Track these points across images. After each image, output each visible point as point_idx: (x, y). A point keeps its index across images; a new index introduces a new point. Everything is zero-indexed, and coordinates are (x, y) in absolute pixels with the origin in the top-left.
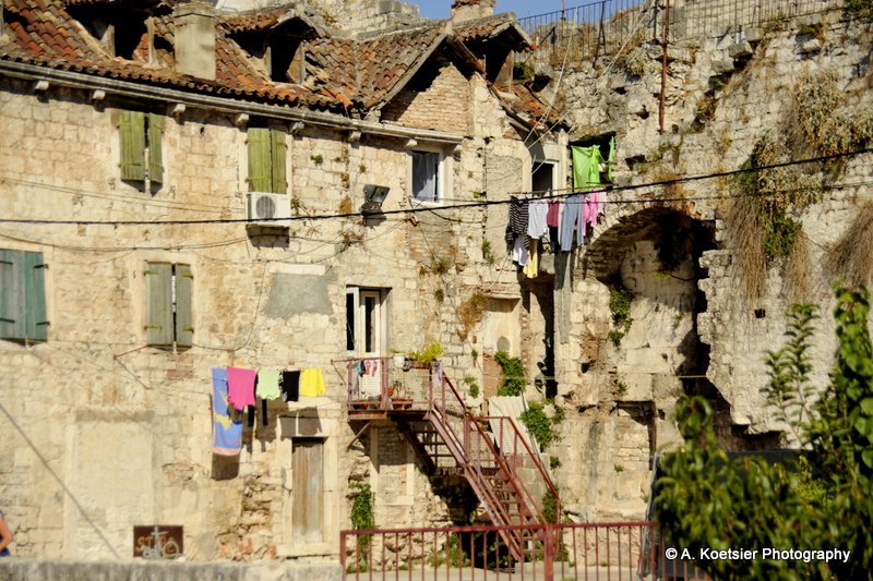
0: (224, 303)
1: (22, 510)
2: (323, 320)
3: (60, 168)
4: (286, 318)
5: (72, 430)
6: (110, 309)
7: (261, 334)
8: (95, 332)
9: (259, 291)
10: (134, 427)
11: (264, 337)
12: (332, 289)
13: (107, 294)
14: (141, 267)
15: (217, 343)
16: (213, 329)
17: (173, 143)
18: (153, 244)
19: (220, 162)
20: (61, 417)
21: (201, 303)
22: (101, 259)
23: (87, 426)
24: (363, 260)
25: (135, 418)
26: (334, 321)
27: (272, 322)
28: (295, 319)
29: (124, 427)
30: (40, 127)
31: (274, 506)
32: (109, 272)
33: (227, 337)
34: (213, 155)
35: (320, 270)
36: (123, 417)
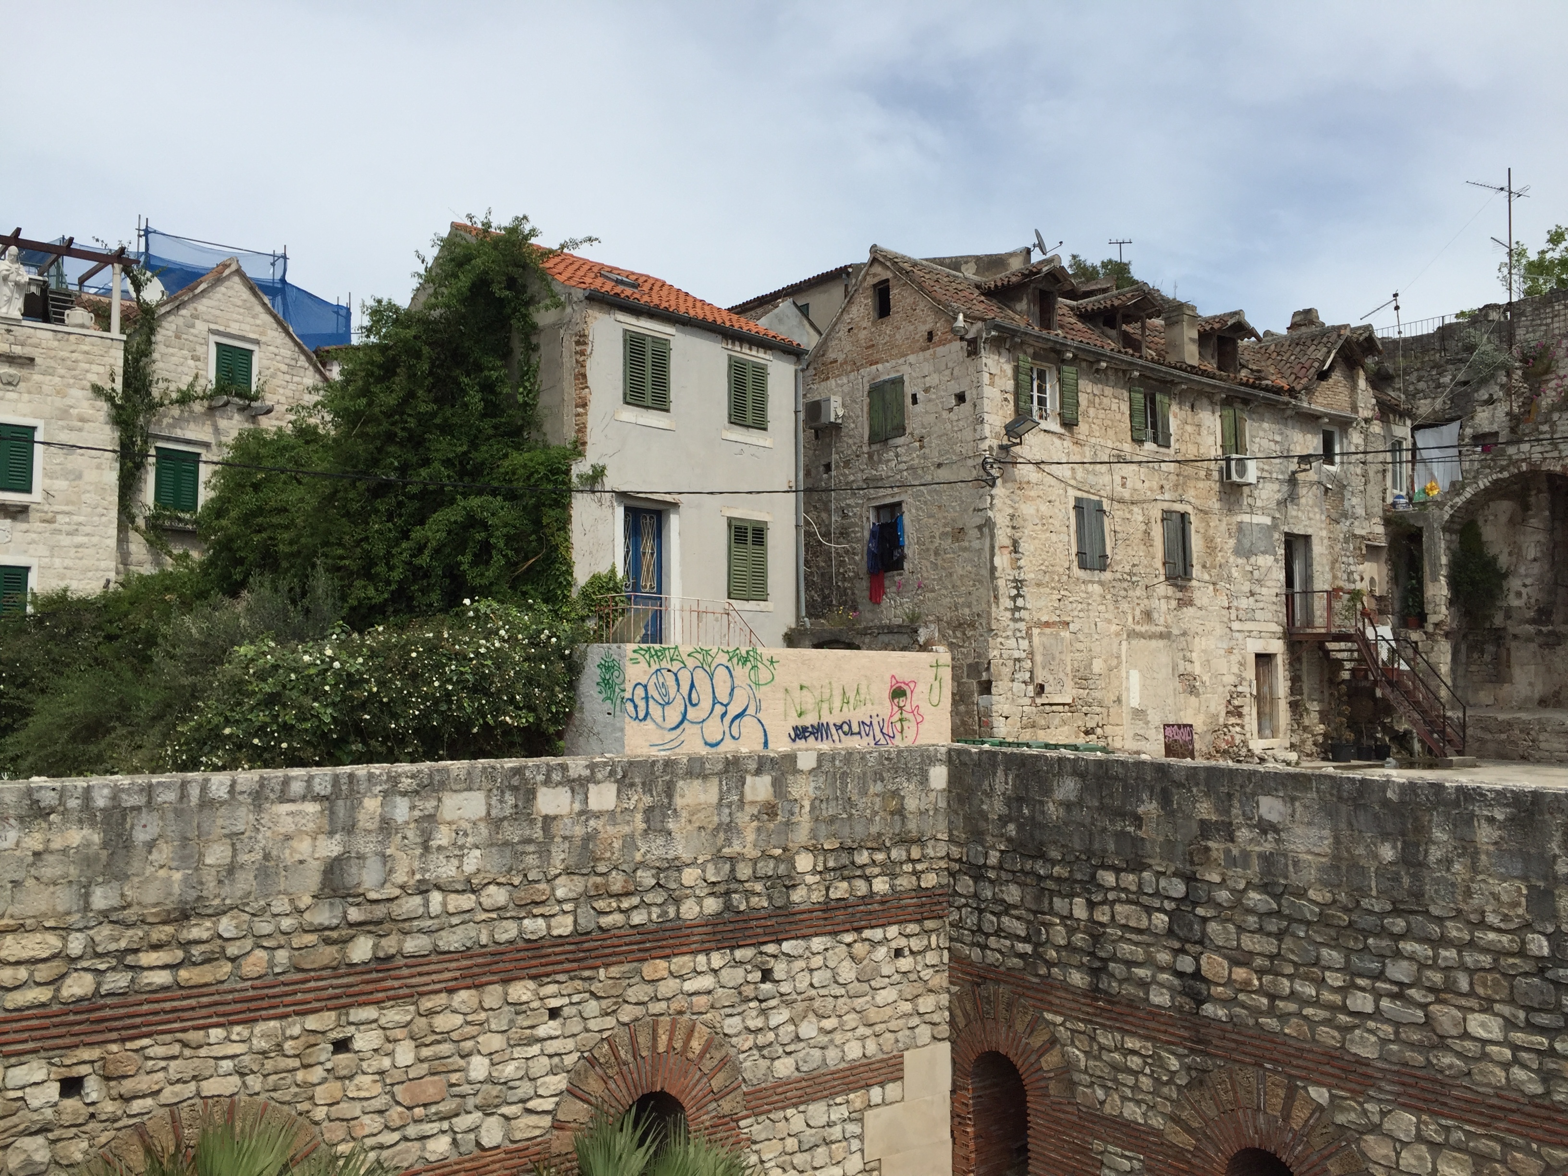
0: (1211, 547)
1: (1098, 710)
2: (1270, 559)
3: (1111, 432)
4: (1248, 558)
5: (1124, 643)
6: (1142, 547)
7: (1234, 570)
8: (1134, 565)
9: (1230, 536)
10: (1161, 643)
11: (1235, 573)
12: (1276, 536)
13: (1140, 535)
14: (1159, 515)
15: (1206, 577)
16: (1204, 566)
17: (1175, 416)
18: (1167, 496)
19: (1204, 432)
20: (1118, 634)
21: (1196, 544)
22: (1135, 509)
23: (1134, 642)
24: (1294, 513)
25: (1161, 636)
26: (1276, 560)
27: (1240, 561)
28: (1253, 560)
29: (1154, 643)
30: (1097, 400)
31: (1245, 710)
32: (1141, 518)
33: (1214, 572)
34: (1199, 426)
35: (1268, 521)
36: (1152, 636)
